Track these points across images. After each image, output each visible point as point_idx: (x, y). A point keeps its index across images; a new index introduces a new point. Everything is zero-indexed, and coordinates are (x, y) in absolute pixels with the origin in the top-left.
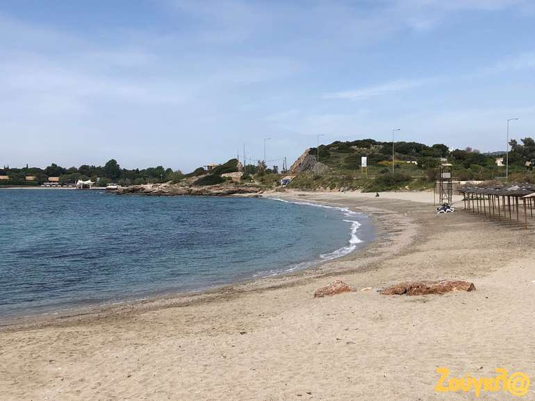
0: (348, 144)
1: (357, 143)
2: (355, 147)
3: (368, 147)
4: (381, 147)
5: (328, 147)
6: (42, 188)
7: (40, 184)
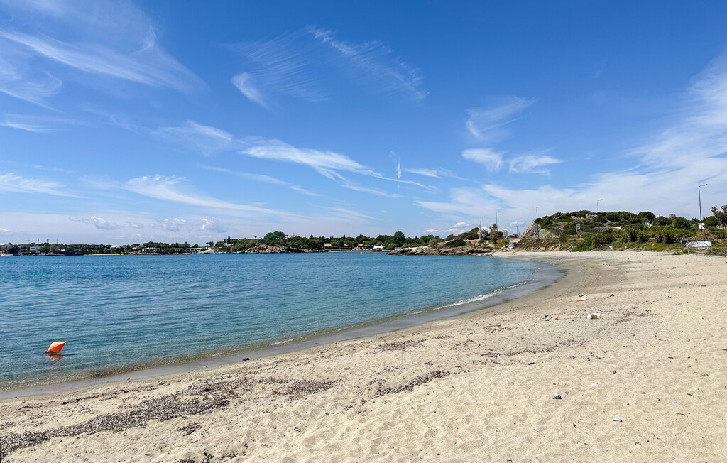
0: (569, 215)
1: (575, 214)
2: (573, 217)
3: (584, 216)
4: (595, 216)
5: (550, 217)
6: (353, 251)
7: (351, 249)
